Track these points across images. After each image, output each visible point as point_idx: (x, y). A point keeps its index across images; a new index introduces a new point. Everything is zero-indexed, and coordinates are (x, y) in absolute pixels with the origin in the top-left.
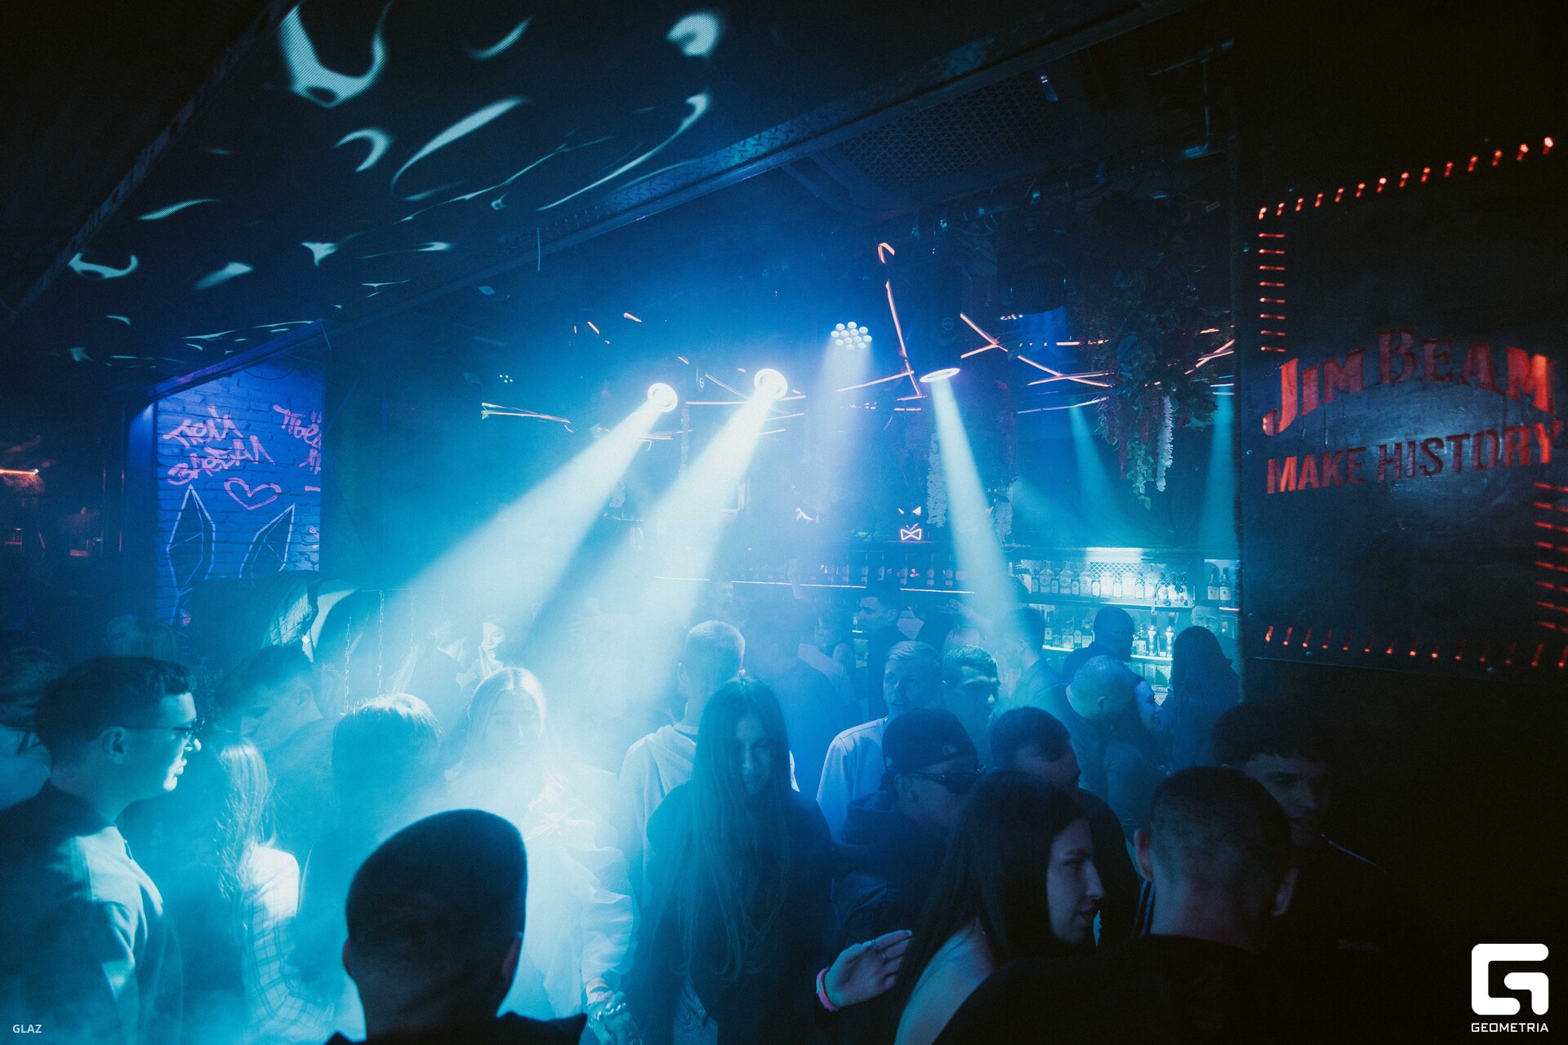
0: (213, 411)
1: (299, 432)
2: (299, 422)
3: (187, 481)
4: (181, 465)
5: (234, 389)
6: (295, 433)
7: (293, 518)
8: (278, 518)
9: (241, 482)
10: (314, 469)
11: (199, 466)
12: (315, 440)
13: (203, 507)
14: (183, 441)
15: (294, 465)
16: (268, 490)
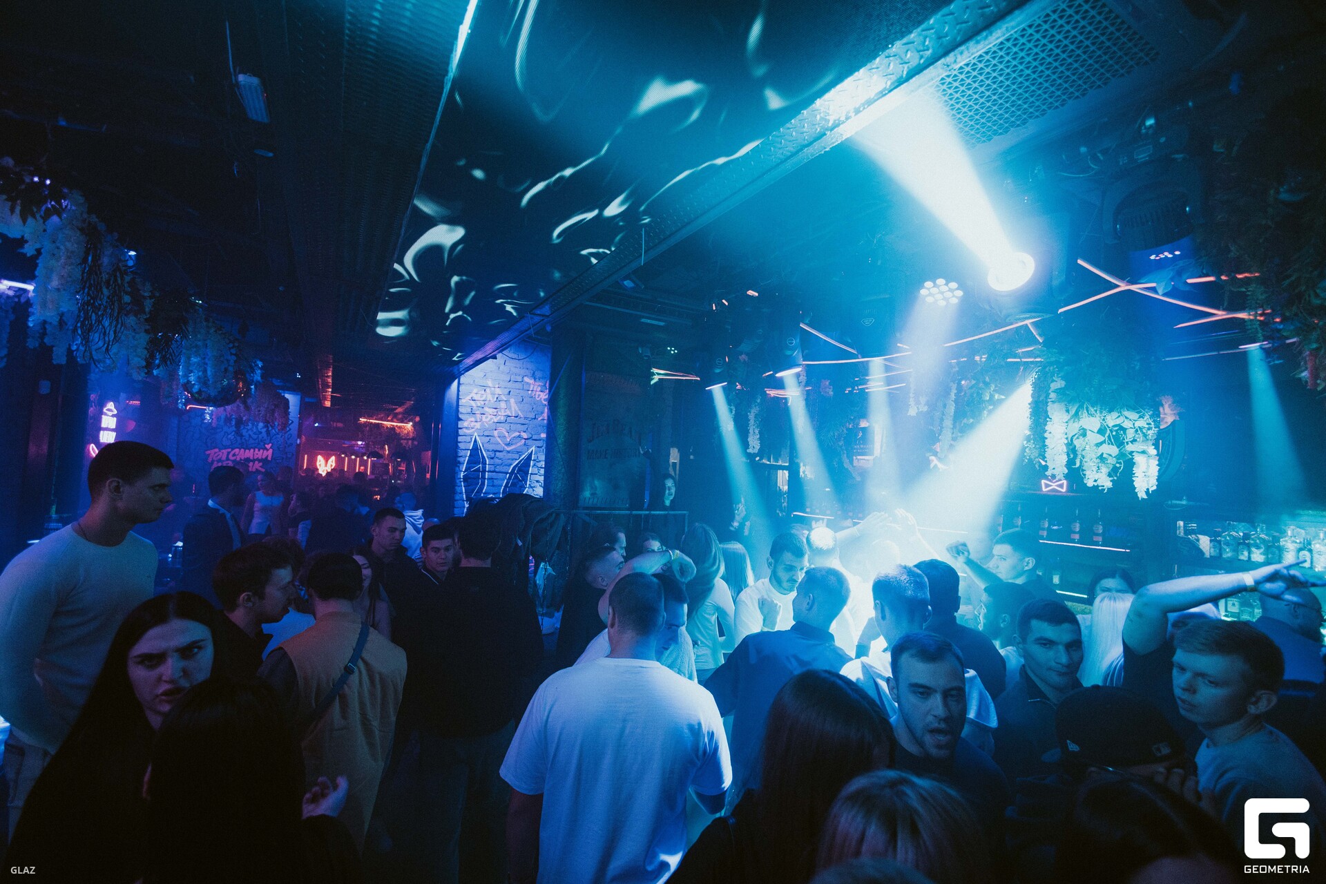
0: (490, 383)
1: (539, 395)
2: (539, 389)
3: (473, 430)
4: (470, 419)
5: (502, 367)
6: (537, 396)
7: (533, 456)
8: (524, 456)
9: (504, 431)
11: (481, 420)
13: (482, 447)
14: (473, 403)
15: (535, 419)
16: (519, 436)
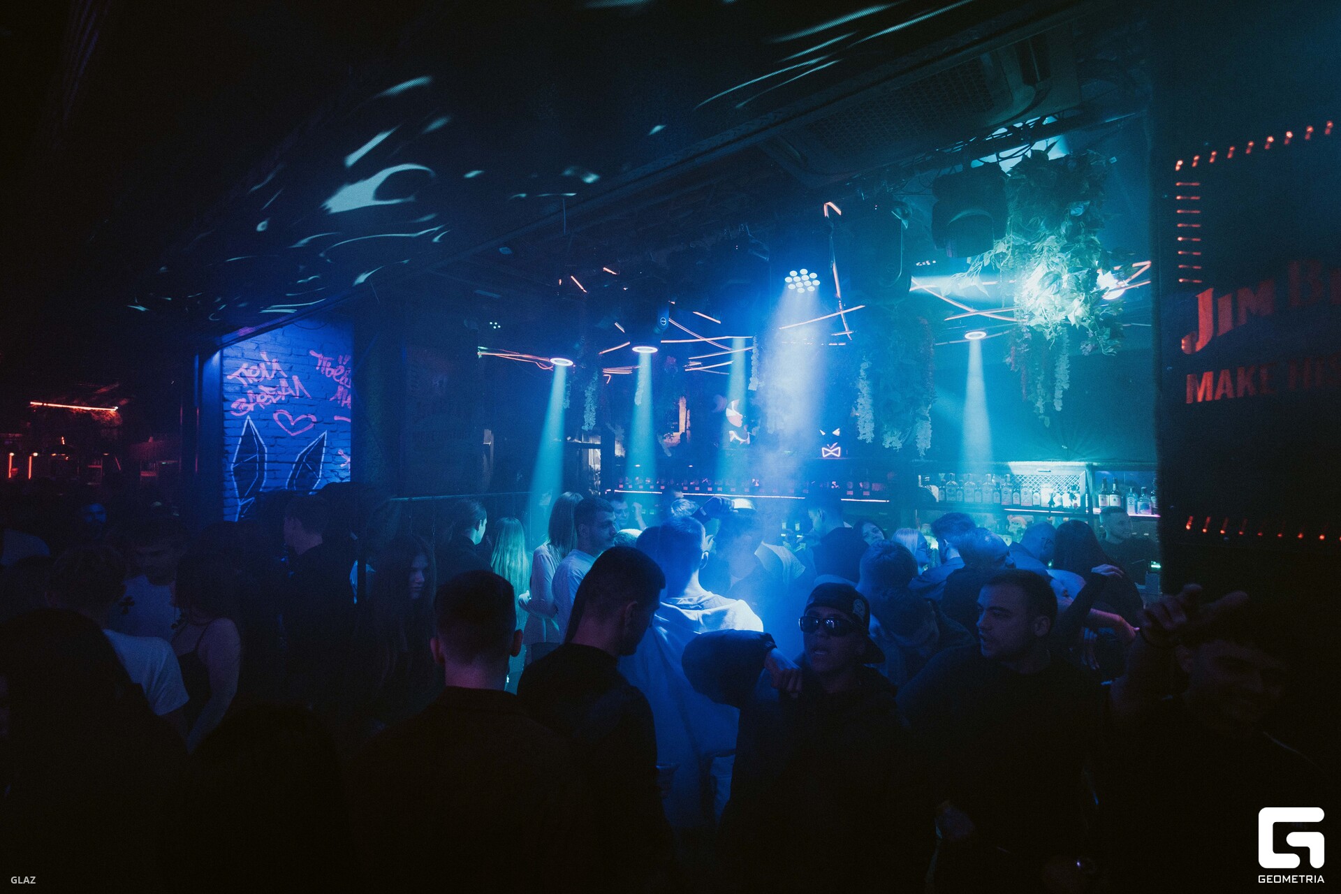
0: (264, 356)
1: (330, 372)
2: (330, 364)
3: (245, 413)
4: (240, 400)
5: (280, 338)
7: (325, 442)
8: (314, 442)
9: (286, 413)
10: (341, 402)
11: (255, 401)
12: (342, 379)
13: (258, 434)
14: (242, 380)
15: (326, 399)
16: (307, 419)
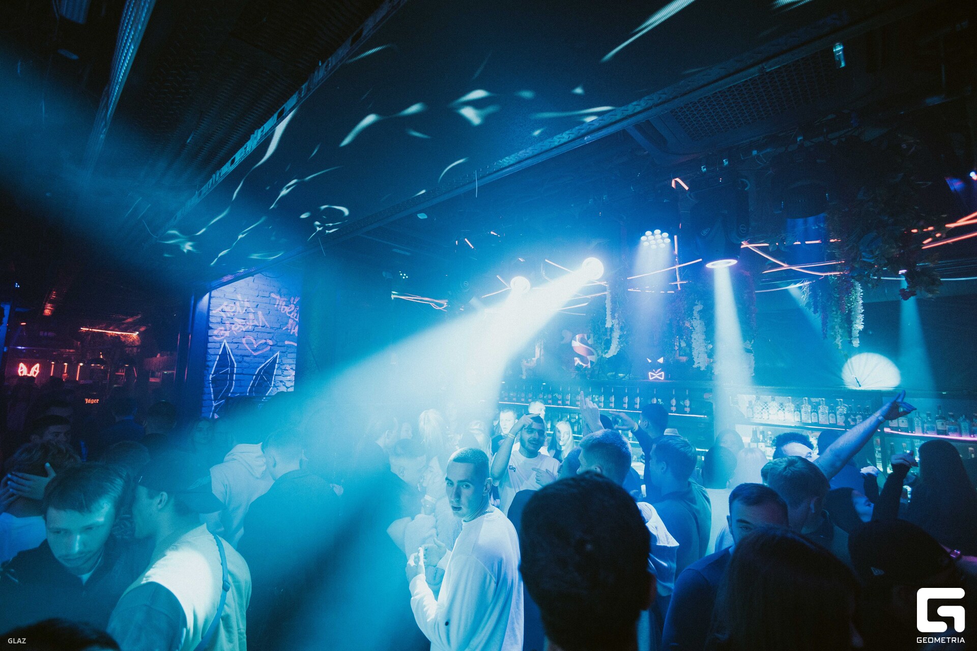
0: (239, 297)
1: (284, 309)
2: (284, 303)
3: (223, 337)
4: (220, 328)
5: (251, 284)
6: (282, 309)
7: (278, 360)
8: (269, 360)
9: (252, 339)
10: (291, 331)
11: (230, 329)
12: (292, 314)
13: (230, 353)
14: (223, 314)
15: (280, 328)
16: (266, 343)
